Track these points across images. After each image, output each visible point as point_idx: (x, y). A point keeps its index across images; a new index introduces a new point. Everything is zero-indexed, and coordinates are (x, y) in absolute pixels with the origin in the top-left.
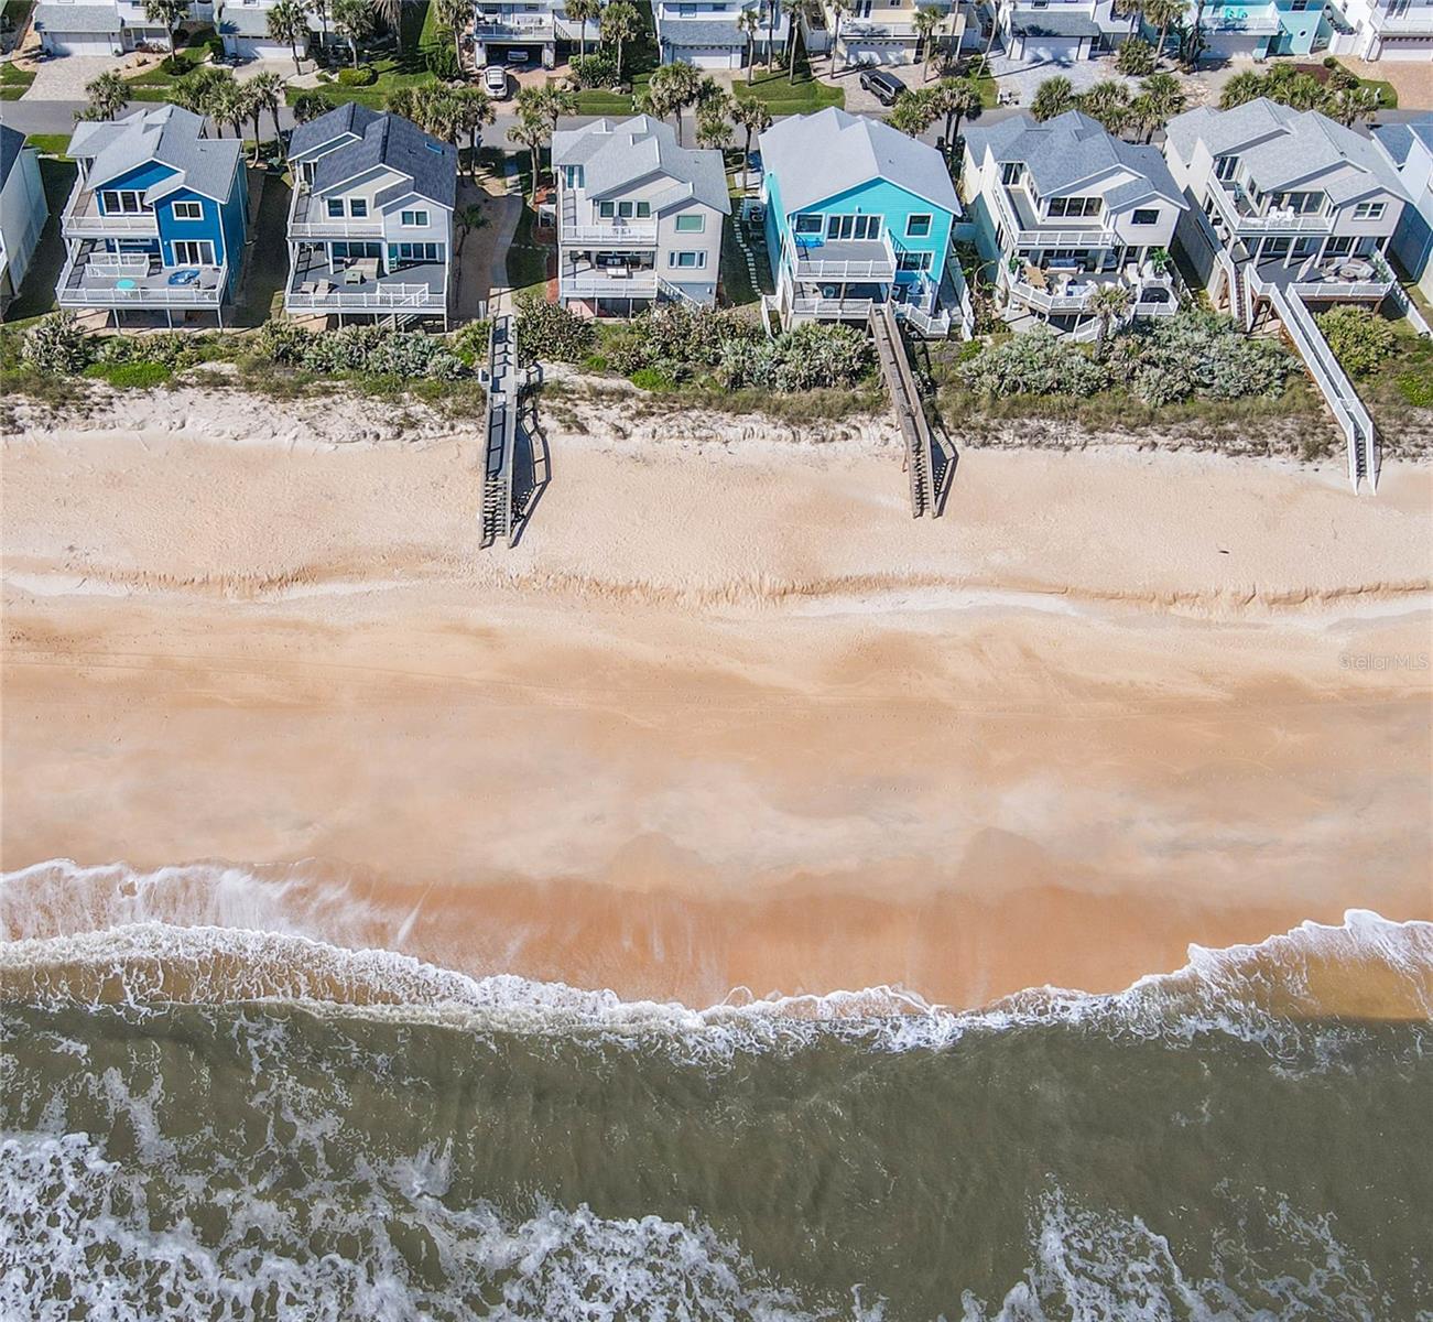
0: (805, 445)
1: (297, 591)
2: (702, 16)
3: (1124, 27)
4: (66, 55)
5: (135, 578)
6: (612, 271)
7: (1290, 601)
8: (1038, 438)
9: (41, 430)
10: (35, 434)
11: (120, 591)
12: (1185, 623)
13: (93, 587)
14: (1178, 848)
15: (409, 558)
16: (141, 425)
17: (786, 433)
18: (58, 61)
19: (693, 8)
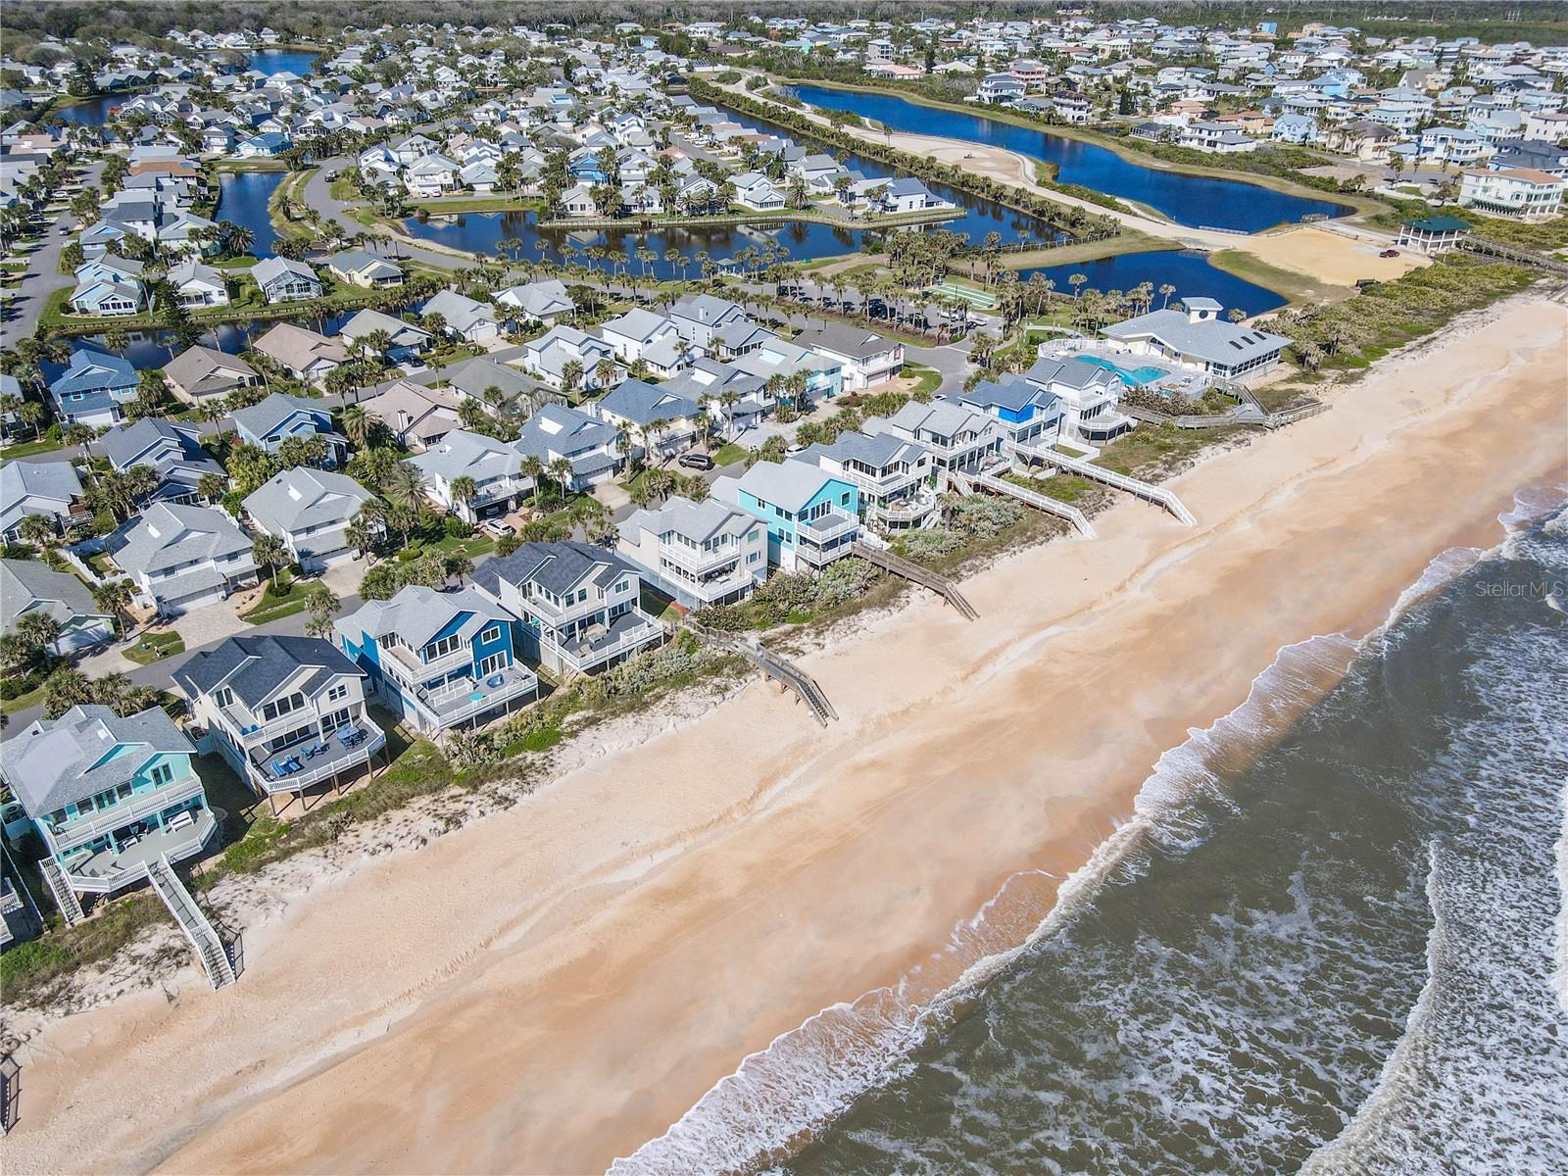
0: (896, 615)
1: (766, 796)
2: (585, 455)
3: (772, 401)
4: (183, 613)
5: (679, 837)
6: (720, 579)
7: (1121, 588)
8: (974, 569)
9: (526, 795)
10: (524, 800)
11: (678, 849)
12: (1101, 612)
13: (660, 858)
14: (1202, 692)
15: (800, 750)
16: (582, 763)
17: (885, 612)
18: (180, 619)
19: (579, 452)
